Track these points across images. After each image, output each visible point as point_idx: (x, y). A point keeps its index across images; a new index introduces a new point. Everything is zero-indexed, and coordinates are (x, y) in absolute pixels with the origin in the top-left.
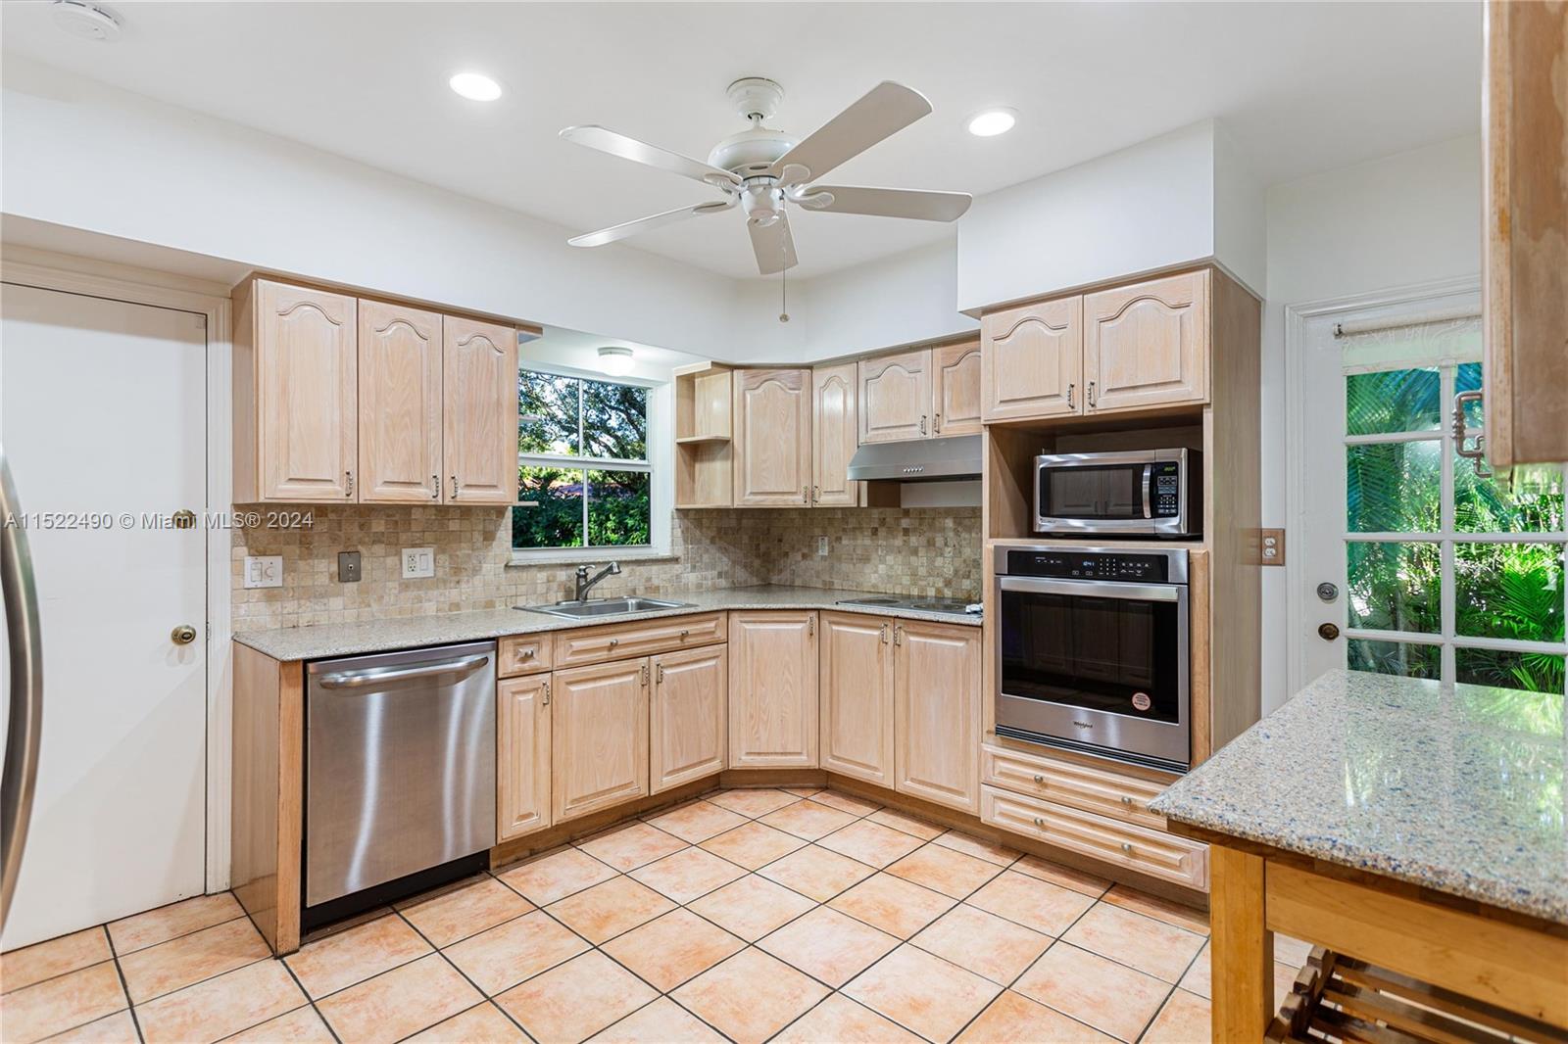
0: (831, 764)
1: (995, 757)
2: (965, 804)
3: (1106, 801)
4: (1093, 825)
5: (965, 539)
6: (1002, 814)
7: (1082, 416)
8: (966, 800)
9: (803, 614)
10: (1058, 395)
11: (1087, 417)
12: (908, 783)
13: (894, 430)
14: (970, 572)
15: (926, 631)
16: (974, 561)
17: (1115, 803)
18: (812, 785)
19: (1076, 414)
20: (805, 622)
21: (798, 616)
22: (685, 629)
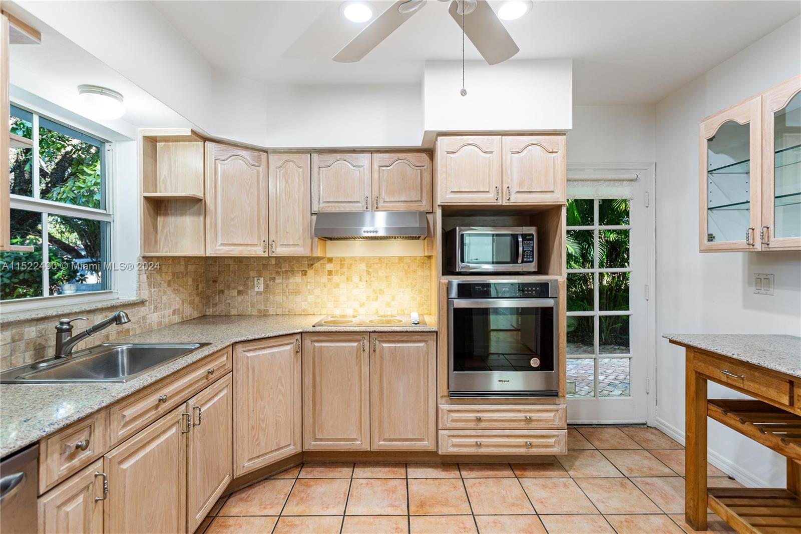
0: (314, 445)
1: (449, 411)
2: (425, 446)
3: (515, 421)
4: (508, 436)
5: (374, 277)
6: (454, 446)
7: (501, 205)
8: (426, 443)
9: (292, 337)
10: (488, 192)
11: (505, 206)
12: (382, 443)
13: (342, 204)
14: (377, 297)
15: (396, 339)
16: (380, 290)
17: (521, 420)
18: (291, 465)
19: (499, 204)
20: (292, 343)
21: (288, 340)
22: (209, 367)
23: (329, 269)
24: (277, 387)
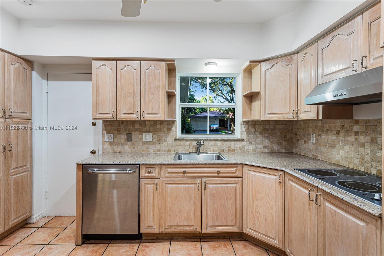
9: (277, 171)
20: (278, 176)
21: (274, 172)
22: (221, 170)
23: (356, 130)
24: (266, 198)
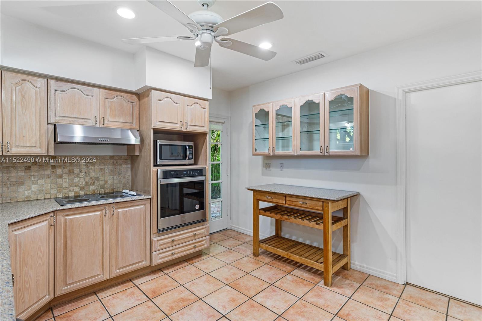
0: (65, 289)
1: (158, 241)
2: (145, 264)
3: (189, 237)
4: (186, 246)
5: (91, 169)
6: (160, 259)
7: (183, 131)
8: (144, 262)
9: (48, 215)
10: (177, 123)
11: (184, 131)
12: (117, 271)
13: (76, 120)
14: (94, 182)
15: (127, 205)
16: (96, 177)
17: (191, 236)
19: (182, 130)
20: (48, 220)
21: (45, 217)
23: (53, 164)
24: (38, 254)
